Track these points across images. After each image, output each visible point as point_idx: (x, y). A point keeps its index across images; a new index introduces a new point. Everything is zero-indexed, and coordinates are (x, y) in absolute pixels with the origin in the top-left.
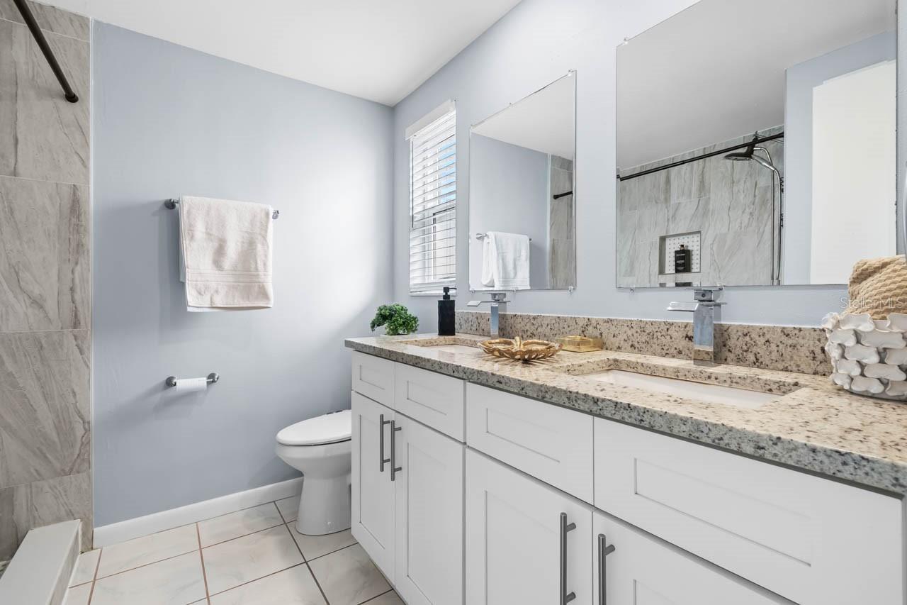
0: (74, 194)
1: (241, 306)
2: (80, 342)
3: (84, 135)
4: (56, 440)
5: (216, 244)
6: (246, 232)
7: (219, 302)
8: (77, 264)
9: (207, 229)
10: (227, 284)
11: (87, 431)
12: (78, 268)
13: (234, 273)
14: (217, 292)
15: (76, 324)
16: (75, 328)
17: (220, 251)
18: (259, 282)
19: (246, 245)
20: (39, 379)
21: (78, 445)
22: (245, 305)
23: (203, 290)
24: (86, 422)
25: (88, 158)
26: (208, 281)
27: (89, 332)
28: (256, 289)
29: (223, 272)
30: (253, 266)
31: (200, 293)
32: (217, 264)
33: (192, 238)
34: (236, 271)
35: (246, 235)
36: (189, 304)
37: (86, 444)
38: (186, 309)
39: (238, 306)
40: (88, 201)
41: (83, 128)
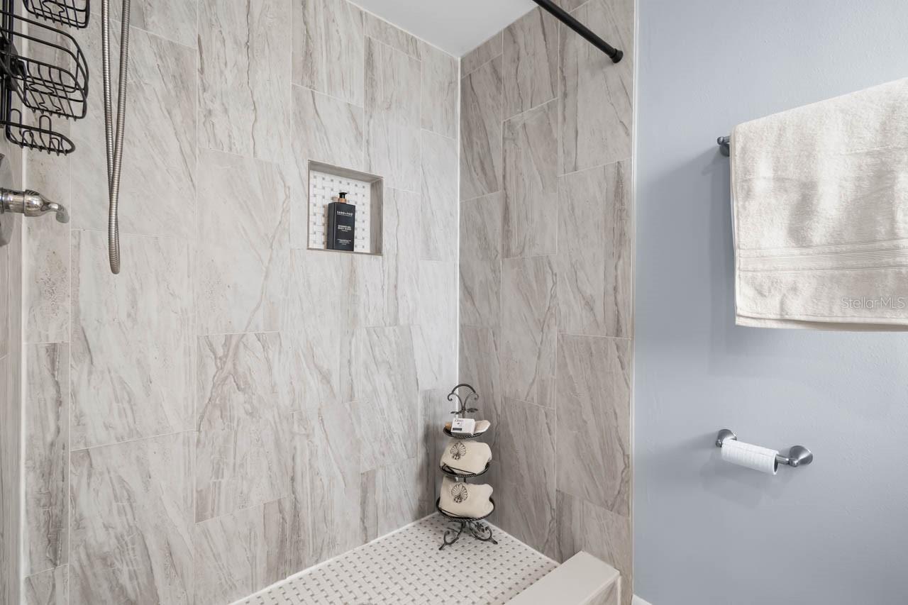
0: (618, 172)
1: (849, 320)
2: (621, 355)
3: (628, 95)
4: (601, 463)
5: (795, 196)
6: (868, 154)
7: (798, 309)
8: (619, 257)
9: (776, 171)
10: (818, 273)
11: (627, 466)
12: (621, 262)
13: (833, 248)
14: (794, 289)
15: (618, 332)
16: (617, 336)
17: (804, 208)
18: (900, 265)
19: (866, 184)
20: (589, 388)
21: (619, 481)
22: (856, 320)
23: (766, 287)
24: (626, 456)
25: (631, 123)
26: (776, 269)
27: (629, 342)
28: (891, 282)
29: (810, 251)
30: (882, 230)
31: (761, 294)
32: (798, 235)
33: (748, 194)
34: (837, 243)
35: (869, 160)
36: (739, 311)
37: (626, 482)
38: (735, 320)
39: (840, 320)
40: (630, 179)
41: (627, 88)
